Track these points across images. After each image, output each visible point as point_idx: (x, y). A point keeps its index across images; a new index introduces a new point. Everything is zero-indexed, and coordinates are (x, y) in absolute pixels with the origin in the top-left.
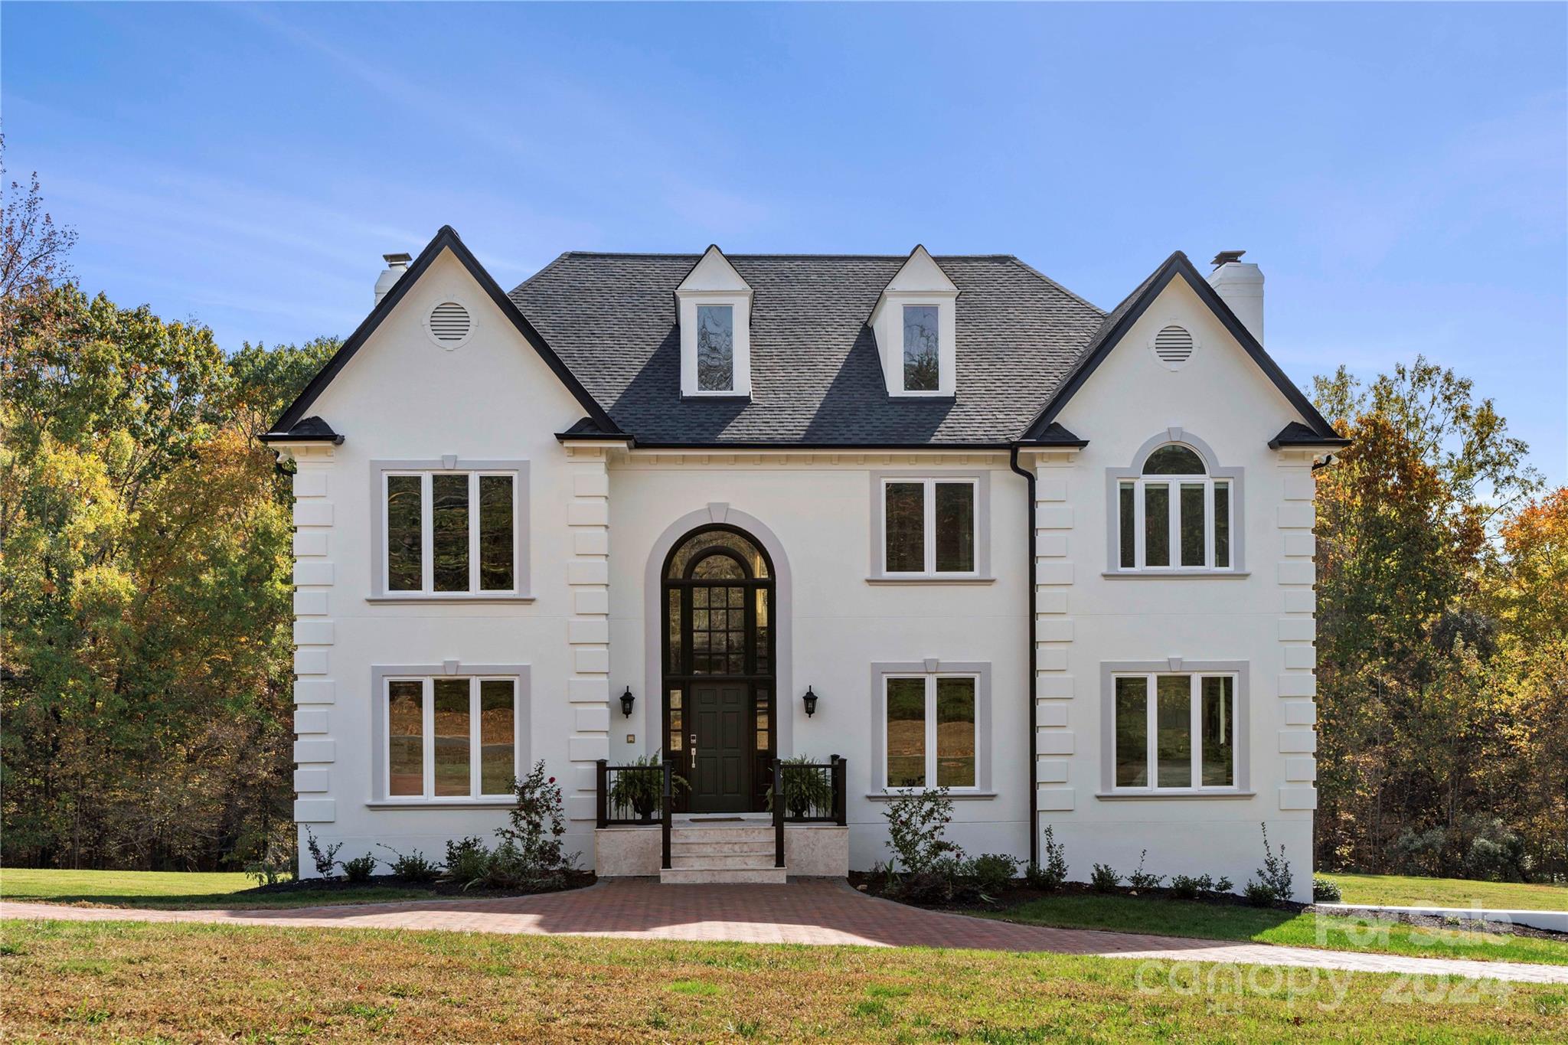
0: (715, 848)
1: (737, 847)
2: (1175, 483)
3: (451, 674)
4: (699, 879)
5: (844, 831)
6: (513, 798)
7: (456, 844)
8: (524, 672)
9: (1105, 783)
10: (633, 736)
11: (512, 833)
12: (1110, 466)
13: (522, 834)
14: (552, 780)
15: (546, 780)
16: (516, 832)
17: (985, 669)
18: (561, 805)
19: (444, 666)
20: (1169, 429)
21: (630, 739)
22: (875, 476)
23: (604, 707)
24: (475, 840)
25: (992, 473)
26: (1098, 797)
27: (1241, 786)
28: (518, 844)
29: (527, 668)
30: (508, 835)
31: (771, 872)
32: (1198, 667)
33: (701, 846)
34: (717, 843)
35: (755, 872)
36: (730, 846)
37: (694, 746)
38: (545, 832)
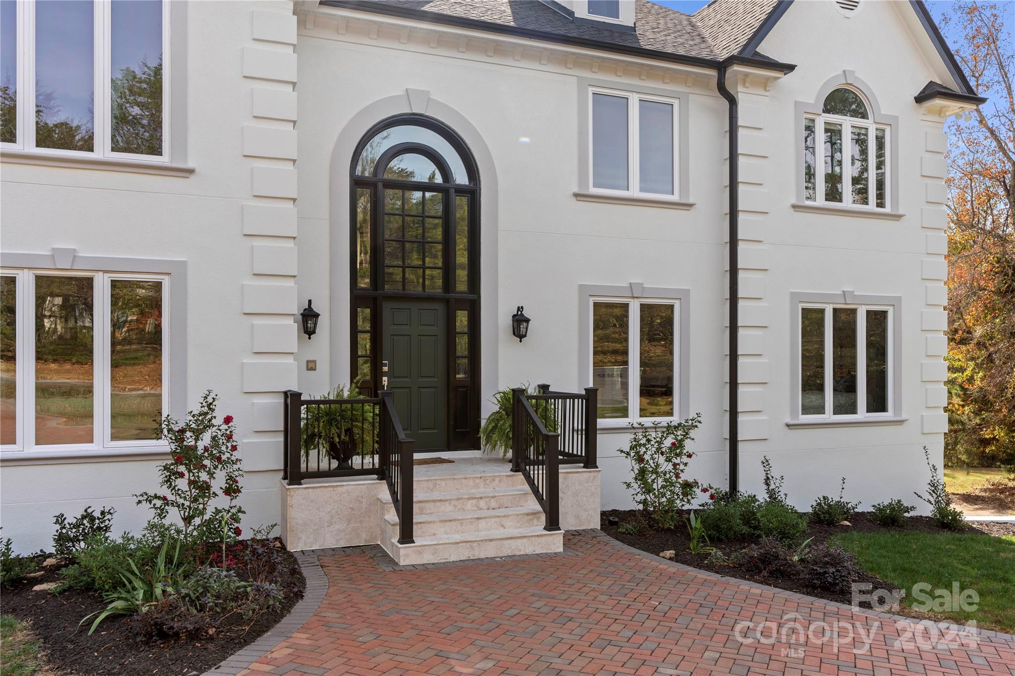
0: (455, 506)
1: (482, 503)
2: (847, 123)
3: (62, 268)
4: (454, 555)
5: (595, 474)
6: (164, 445)
7: (70, 519)
8: (178, 270)
9: (793, 414)
10: (315, 362)
11: (165, 498)
12: (797, 100)
13: (181, 501)
14: (228, 420)
15: (218, 421)
16: (171, 497)
17: (684, 295)
18: (236, 455)
19: (53, 256)
20: (844, 71)
21: (311, 365)
22: (583, 84)
23: (290, 321)
24: (103, 513)
25: (691, 97)
26: (788, 425)
27: (895, 413)
28: (174, 517)
29: (182, 265)
30: (159, 503)
31: (544, 539)
32: (864, 300)
33: (438, 504)
34: (458, 499)
35: (525, 540)
36: (474, 501)
37: (385, 374)
38: (215, 495)
